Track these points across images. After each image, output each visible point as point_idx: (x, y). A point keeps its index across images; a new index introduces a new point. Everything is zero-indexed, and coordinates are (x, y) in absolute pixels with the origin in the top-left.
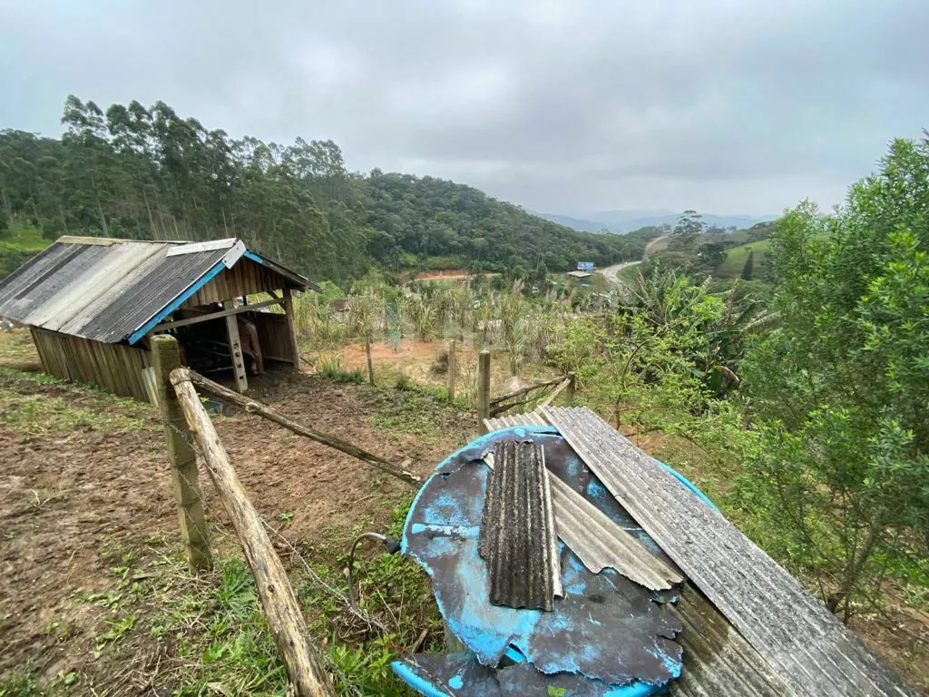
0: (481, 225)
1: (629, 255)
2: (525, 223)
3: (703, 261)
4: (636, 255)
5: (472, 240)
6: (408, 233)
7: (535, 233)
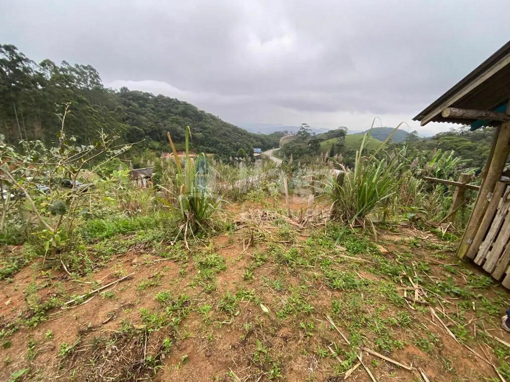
0: (199, 126)
1: (274, 145)
2: (223, 126)
3: (312, 148)
5: (195, 134)
6: (152, 128)
7: (229, 132)
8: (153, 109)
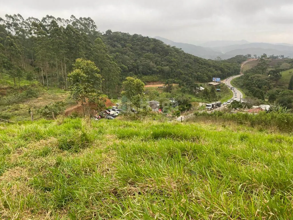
0: (166, 60)
1: (234, 72)
2: (185, 58)
3: (271, 78)
4: (237, 72)
5: (163, 68)
6: (133, 65)
7: (190, 63)
8: (131, 48)
